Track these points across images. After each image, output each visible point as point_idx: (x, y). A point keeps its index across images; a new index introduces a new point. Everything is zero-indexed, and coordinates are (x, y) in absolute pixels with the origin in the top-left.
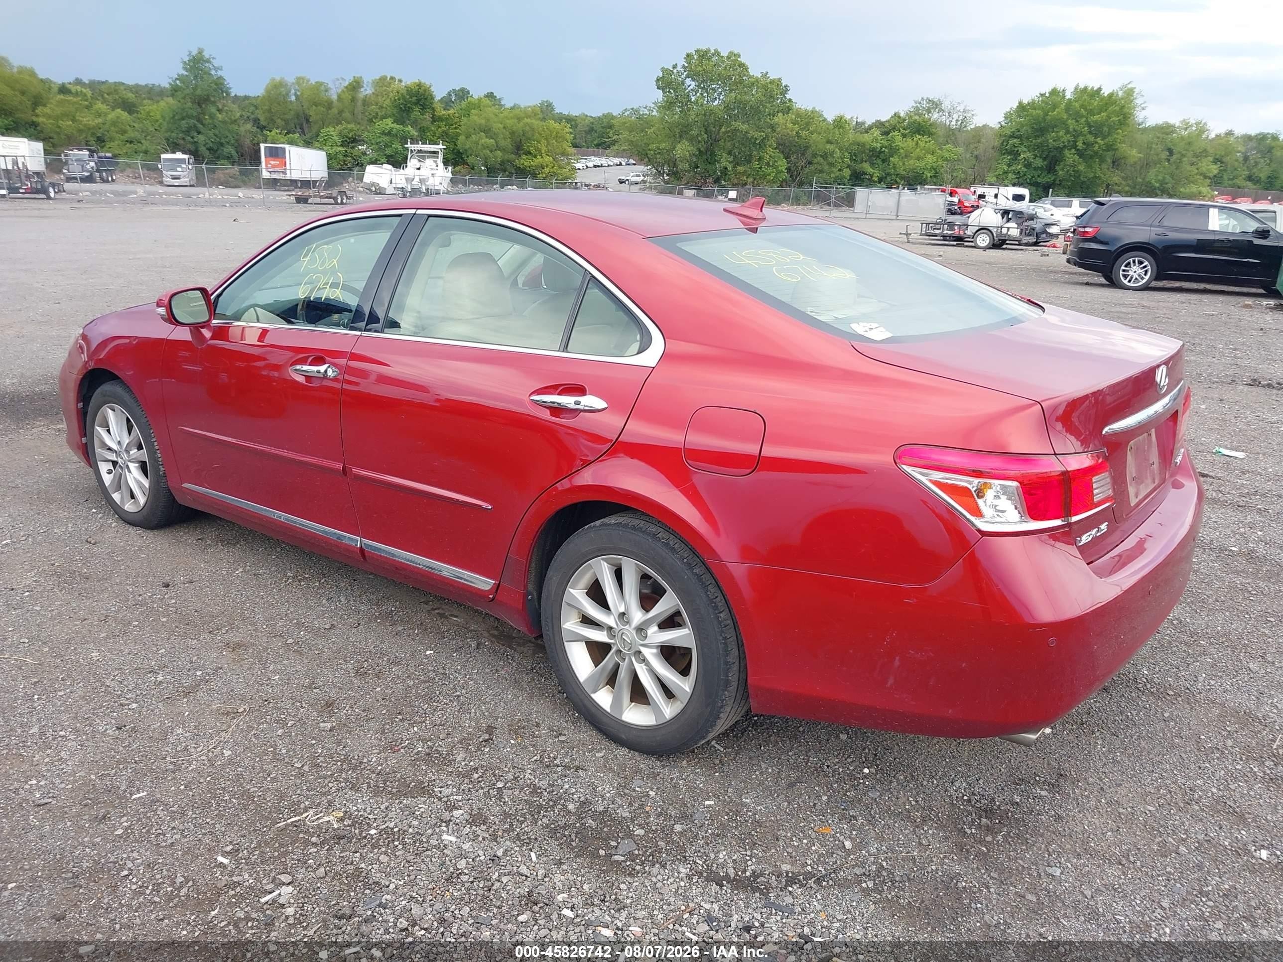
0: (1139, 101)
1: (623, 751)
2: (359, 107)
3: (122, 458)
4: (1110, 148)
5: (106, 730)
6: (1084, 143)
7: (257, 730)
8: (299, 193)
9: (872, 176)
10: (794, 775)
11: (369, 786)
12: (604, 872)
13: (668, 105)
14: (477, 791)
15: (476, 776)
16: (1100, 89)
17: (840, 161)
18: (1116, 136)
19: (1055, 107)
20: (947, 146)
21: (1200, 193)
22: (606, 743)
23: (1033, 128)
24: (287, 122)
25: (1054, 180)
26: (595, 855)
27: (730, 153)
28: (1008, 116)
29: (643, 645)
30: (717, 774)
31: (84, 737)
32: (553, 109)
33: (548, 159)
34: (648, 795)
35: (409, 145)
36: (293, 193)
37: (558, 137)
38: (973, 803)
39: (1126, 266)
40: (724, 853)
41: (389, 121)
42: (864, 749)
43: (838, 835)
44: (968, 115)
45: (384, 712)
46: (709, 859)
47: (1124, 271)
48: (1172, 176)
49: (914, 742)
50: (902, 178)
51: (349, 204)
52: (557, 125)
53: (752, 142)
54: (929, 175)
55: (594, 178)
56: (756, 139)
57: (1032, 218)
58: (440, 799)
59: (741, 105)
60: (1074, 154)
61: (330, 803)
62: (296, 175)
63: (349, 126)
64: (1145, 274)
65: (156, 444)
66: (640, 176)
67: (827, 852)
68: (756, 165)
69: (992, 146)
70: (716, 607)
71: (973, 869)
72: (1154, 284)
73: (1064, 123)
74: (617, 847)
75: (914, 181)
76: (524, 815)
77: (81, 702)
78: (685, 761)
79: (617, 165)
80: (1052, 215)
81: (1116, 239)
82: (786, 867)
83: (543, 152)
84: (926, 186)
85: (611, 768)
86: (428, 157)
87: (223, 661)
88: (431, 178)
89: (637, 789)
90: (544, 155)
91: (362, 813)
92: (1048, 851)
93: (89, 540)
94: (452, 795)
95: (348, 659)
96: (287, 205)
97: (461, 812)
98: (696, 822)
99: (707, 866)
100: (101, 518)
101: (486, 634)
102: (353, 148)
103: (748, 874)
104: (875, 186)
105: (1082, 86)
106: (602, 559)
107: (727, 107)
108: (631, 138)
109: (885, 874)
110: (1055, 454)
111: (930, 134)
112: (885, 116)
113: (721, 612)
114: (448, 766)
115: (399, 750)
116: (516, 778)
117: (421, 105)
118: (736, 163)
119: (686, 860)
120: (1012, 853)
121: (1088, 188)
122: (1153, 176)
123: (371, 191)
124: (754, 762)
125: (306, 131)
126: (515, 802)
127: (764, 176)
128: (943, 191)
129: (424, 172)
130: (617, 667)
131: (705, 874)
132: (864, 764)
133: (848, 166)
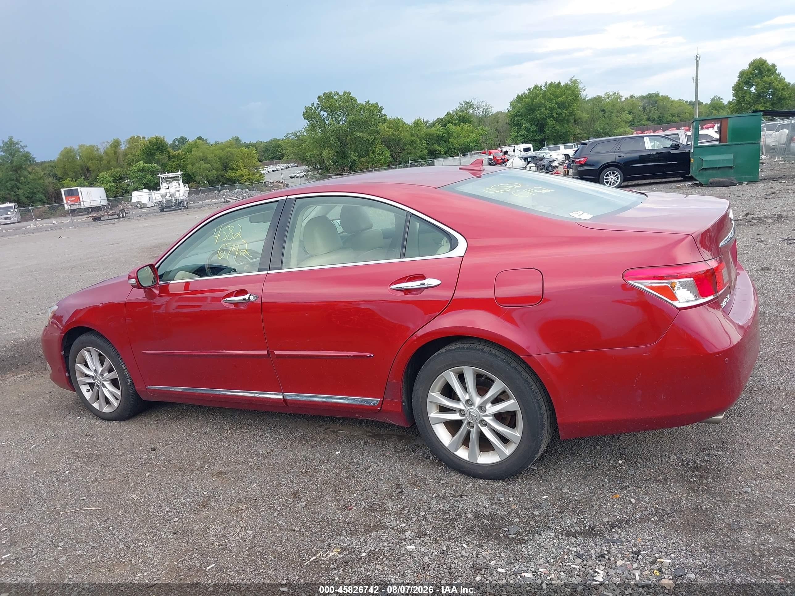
0: (580, 86)
1: (481, 482)
2: (121, 157)
3: (99, 380)
4: (571, 114)
5: (167, 536)
6: (557, 114)
7: (260, 516)
8: (95, 215)
9: (440, 151)
10: (583, 473)
11: (346, 531)
12: (509, 545)
13: (313, 128)
14: (411, 519)
15: (406, 512)
16: (559, 83)
17: (421, 146)
18: (573, 107)
19: (537, 96)
20: (480, 127)
21: (625, 131)
22: (468, 479)
23: (527, 109)
24: (76, 173)
25: (545, 137)
26: (498, 537)
27: (355, 151)
28: (512, 104)
29: (484, 416)
30: (541, 482)
31: (156, 543)
32: (240, 141)
33: (245, 171)
34: (509, 501)
35: (159, 175)
36: (91, 215)
37: (250, 157)
38: (686, 465)
39: (606, 176)
40: (569, 520)
41: (141, 163)
42: (613, 451)
43: (624, 497)
44: (489, 108)
45: (331, 490)
46: (562, 525)
47: (606, 179)
48: (608, 124)
49: (637, 442)
50: (458, 150)
51: (127, 216)
52: (247, 150)
53: (367, 142)
54: (473, 145)
55: (275, 178)
56: (369, 140)
57: (542, 159)
58: (393, 529)
59: (357, 122)
60: (553, 121)
61: (329, 545)
62: (87, 205)
63: (117, 170)
64: (618, 179)
65: (123, 366)
66: (302, 172)
67: (623, 507)
68: (372, 155)
69: (505, 123)
70: (529, 384)
71: (705, 499)
72: (623, 184)
73: (544, 104)
74: (508, 531)
75: (465, 150)
76: (445, 526)
77: (142, 524)
78: (520, 479)
79: (286, 168)
80: (551, 156)
81: (598, 162)
82: (605, 520)
83: (241, 167)
84: (473, 152)
85: (480, 492)
86: (173, 180)
87: (216, 483)
88: (177, 193)
89: (501, 499)
90: (242, 169)
91: (351, 546)
92: (738, 481)
93: (88, 434)
94: (398, 525)
95: (292, 466)
96: (88, 223)
97: (410, 532)
98: (544, 508)
99: (563, 529)
100: (86, 421)
101: (365, 436)
102: (121, 182)
103: (587, 528)
104: (443, 157)
105: (549, 82)
106: (450, 371)
107: (349, 124)
108: (294, 151)
109: (661, 511)
110: (705, 261)
111: (470, 122)
112: (442, 115)
113: (532, 386)
114: (386, 510)
115: (352, 508)
116: (429, 508)
117: (160, 150)
118: (360, 157)
119: (550, 528)
120: (720, 486)
121: (564, 138)
122: (598, 126)
123: (138, 207)
124: (558, 471)
125: (88, 177)
126: (436, 520)
127: (378, 161)
128: (485, 153)
129: (172, 190)
130: (469, 433)
131: (564, 533)
132: (617, 458)
133: (426, 148)
